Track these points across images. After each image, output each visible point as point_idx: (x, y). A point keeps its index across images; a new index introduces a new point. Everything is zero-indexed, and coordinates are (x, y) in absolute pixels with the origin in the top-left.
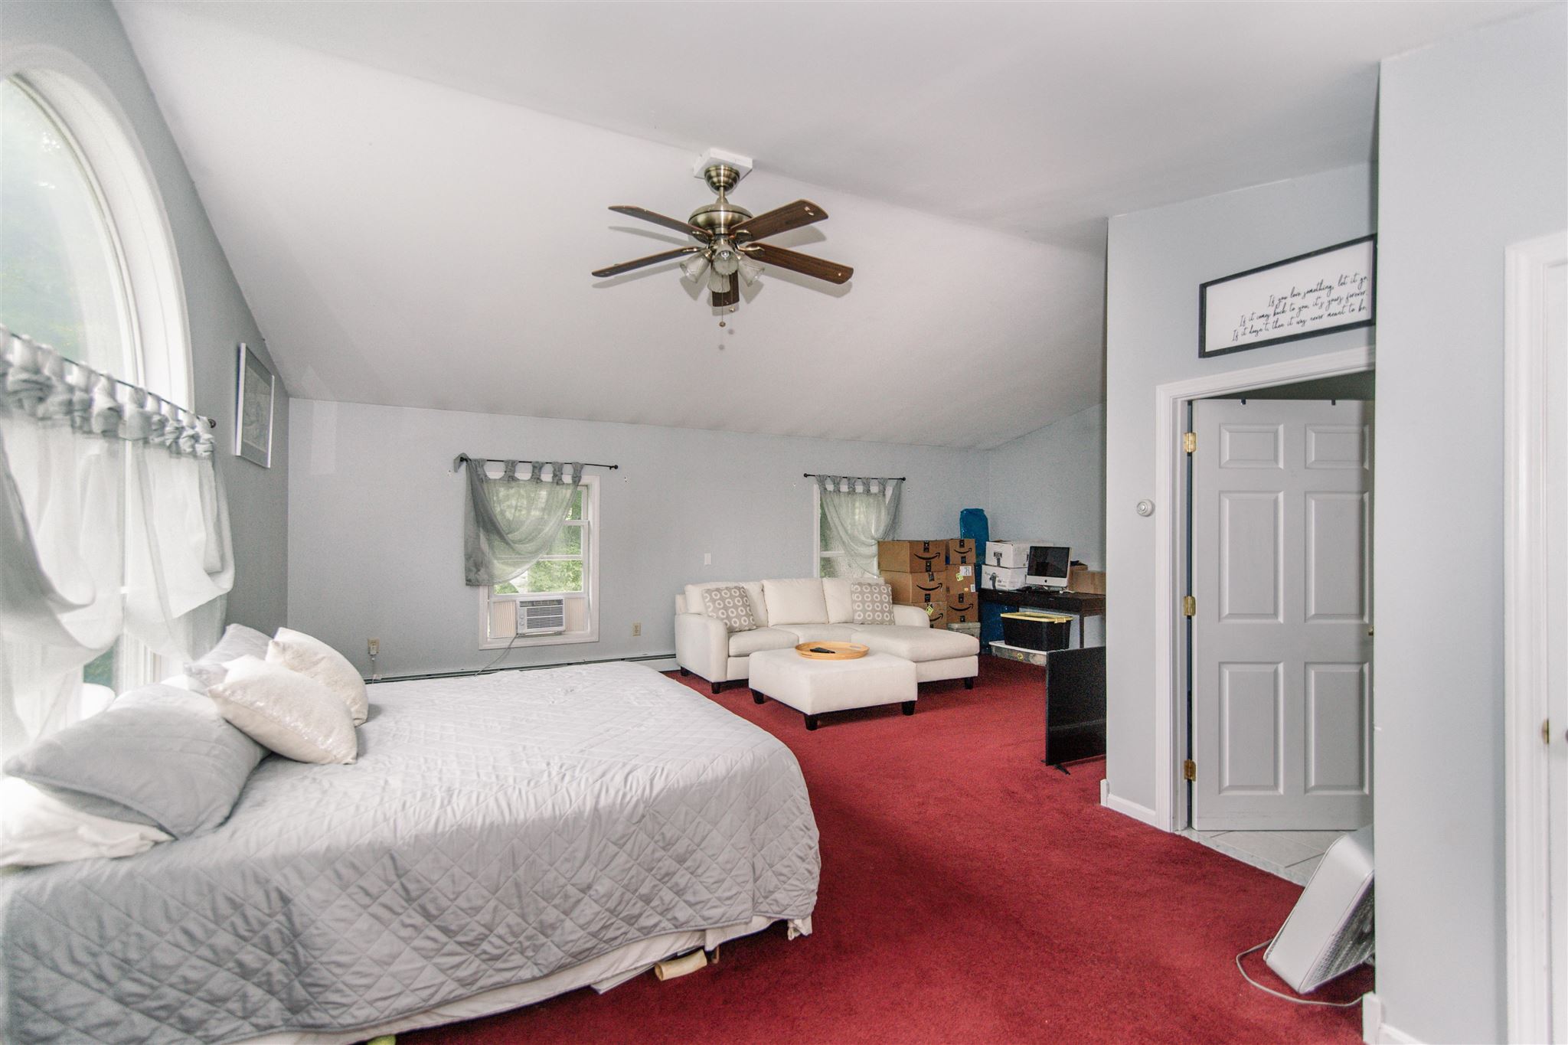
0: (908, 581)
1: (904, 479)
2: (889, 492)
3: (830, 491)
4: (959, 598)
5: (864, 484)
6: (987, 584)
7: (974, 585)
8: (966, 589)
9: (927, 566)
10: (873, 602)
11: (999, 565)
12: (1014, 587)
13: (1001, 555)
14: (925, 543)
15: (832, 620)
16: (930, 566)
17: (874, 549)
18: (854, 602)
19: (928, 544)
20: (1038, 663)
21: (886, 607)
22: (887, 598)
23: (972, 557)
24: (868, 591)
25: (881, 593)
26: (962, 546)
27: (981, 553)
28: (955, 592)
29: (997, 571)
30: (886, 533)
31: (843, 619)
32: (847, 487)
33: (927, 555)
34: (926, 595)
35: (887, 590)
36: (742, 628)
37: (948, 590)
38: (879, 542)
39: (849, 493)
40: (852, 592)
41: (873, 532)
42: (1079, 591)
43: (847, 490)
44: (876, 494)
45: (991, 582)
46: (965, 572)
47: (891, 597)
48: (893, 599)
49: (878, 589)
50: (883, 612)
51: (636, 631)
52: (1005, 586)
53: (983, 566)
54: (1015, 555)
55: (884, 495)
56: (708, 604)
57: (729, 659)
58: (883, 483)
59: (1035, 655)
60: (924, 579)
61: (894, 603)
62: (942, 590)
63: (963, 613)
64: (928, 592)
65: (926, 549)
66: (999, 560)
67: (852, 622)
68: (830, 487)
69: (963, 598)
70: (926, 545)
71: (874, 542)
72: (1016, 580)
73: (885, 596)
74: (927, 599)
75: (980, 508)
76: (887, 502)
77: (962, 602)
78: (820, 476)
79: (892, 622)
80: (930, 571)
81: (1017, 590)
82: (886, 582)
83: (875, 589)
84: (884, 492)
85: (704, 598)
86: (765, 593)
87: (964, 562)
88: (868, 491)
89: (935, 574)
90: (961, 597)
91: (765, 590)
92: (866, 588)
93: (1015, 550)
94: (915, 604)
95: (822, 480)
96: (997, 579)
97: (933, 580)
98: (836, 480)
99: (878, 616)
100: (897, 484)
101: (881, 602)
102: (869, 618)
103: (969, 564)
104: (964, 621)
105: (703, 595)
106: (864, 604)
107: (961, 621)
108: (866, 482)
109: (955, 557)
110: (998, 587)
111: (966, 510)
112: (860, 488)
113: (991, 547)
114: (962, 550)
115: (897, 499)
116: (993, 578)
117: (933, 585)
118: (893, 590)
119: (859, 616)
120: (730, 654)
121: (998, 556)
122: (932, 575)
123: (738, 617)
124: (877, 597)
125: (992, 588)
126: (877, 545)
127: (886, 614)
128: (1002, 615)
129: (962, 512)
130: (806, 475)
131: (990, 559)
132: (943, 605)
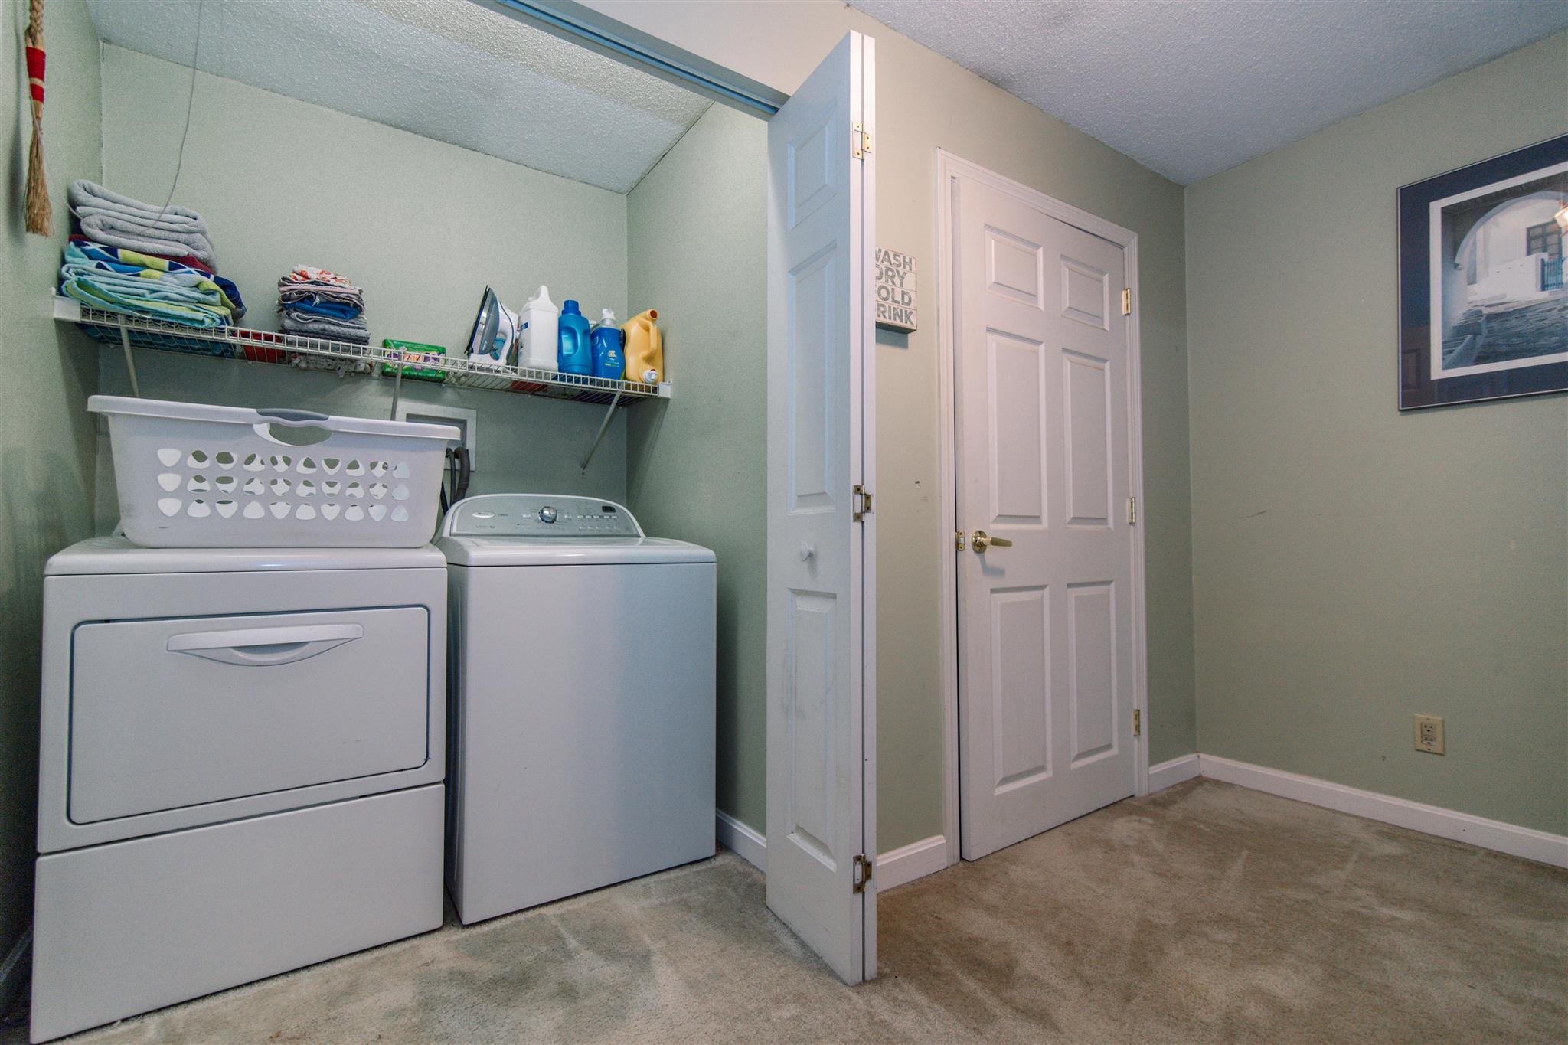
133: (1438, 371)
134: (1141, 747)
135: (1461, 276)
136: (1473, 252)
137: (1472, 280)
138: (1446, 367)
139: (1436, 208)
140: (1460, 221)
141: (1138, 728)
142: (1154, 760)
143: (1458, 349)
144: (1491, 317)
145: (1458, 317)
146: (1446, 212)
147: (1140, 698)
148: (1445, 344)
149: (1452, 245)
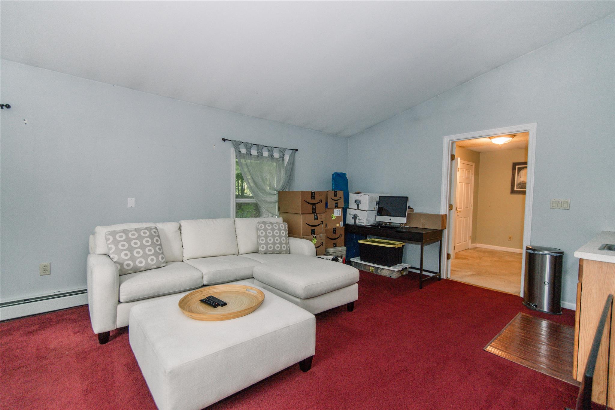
0: (300, 221)
1: (297, 150)
2: (287, 158)
3: (243, 154)
4: (333, 231)
5: (269, 151)
6: (350, 221)
7: (342, 222)
8: (338, 225)
9: (313, 209)
10: (274, 236)
11: (358, 208)
12: (369, 223)
13: (360, 202)
14: (312, 193)
15: (242, 251)
16: (315, 209)
17: (276, 198)
18: (259, 237)
19: (314, 193)
20: (385, 275)
21: (283, 240)
22: (285, 233)
23: (341, 203)
24: (270, 228)
25: (280, 230)
26: (336, 195)
27: (347, 200)
28: (331, 227)
29: (357, 212)
30: (284, 187)
31: (250, 250)
32: (256, 152)
33: (313, 201)
34: (312, 230)
35: (285, 226)
36: (149, 267)
37: (326, 225)
38: (279, 192)
39: (258, 156)
40: (258, 229)
41: (275, 185)
42: (412, 226)
43: (257, 154)
44: (277, 159)
45: (353, 220)
46: (337, 213)
47: (287, 232)
48: (289, 233)
49: (278, 227)
50: (281, 244)
51: (45, 271)
52: (363, 223)
53: (347, 209)
54: (370, 202)
55: (283, 160)
56: (110, 246)
57: (120, 306)
58: (282, 151)
59: (383, 269)
60: (311, 218)
61: (289, 236)
62: (323, 226)
63: (335, 241)
64: (313, 228)
65: (313, 197)
66: (358, 206)
67: (257, 252)
68: (243, 151)
69: (335, 231)
70: (313, 194)
71: (276, 192)
72: (370, 219)
73: (283, 231)
74: (313, 233)
75: (344, 173)
76: (285, 165)
77: (335, 233)
78: (235, 141)
79: (289, 252)
80: (315, 213)
81: (371, 225)
82: (284, 221)
83: (275, 226)
84: (283, 158)
85: (107, 240)
86: (182, 232)
87: (336, 207)
88: (272, 156)
89: (318, 215)
90: (335, 230)
91: (182, 228)
92: (269, 226)
93: (370, 199)
94: (304, 237)
95: (237, 144)
96: (358, 218)
97: (317, 219)
98: (248, 146)
99: (278, 247)
100: (292, 153)
101: (280, 236)
102: (271, 248)
103: (339, 208)
104: (336, 246)
105: (105, 237)
106: (266, 239)
107: (334, 247)
108: (271, 150)
109: (331, 204)
110: (358, 223)
111: (335, 173)
112: (266, 154)
113: (353, 197)
114: (336, 198)
115: (292, 162)
116: (355, 217)
117: (316, 222)
118: (289, 227)
119: (263, 248)
120: (121, 300)
121: (358, 203)
122: (317, 215)
123: (145, 256)
124: (277, 233)
125: (354, 224)
126: (277, 195)
127: (284, 245)
128: (359, 242)
129: (333, 174)
130: (224, 140)
131: (352, 205)
132: (323, 236)
133: (515, 189)
134: (470, 241)
135: (519, 177)
136: (521, 174)
137: (520, 178)
138: (517, 189)
139: (517, 167)
140: (520, 169)
141: (470, 238)
142: (472, 244)
143: (518, 187)
144: (522, 183)
145: (518, 182)
146: (518, 167)
147: (471, 235)
148: (517, 186)
149: (518, 173)
